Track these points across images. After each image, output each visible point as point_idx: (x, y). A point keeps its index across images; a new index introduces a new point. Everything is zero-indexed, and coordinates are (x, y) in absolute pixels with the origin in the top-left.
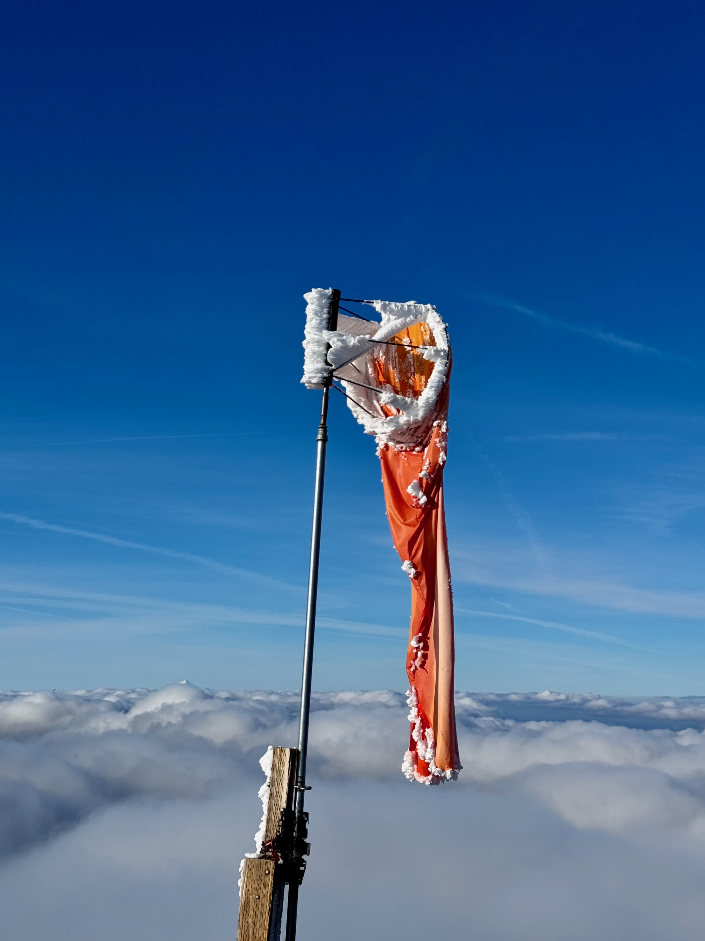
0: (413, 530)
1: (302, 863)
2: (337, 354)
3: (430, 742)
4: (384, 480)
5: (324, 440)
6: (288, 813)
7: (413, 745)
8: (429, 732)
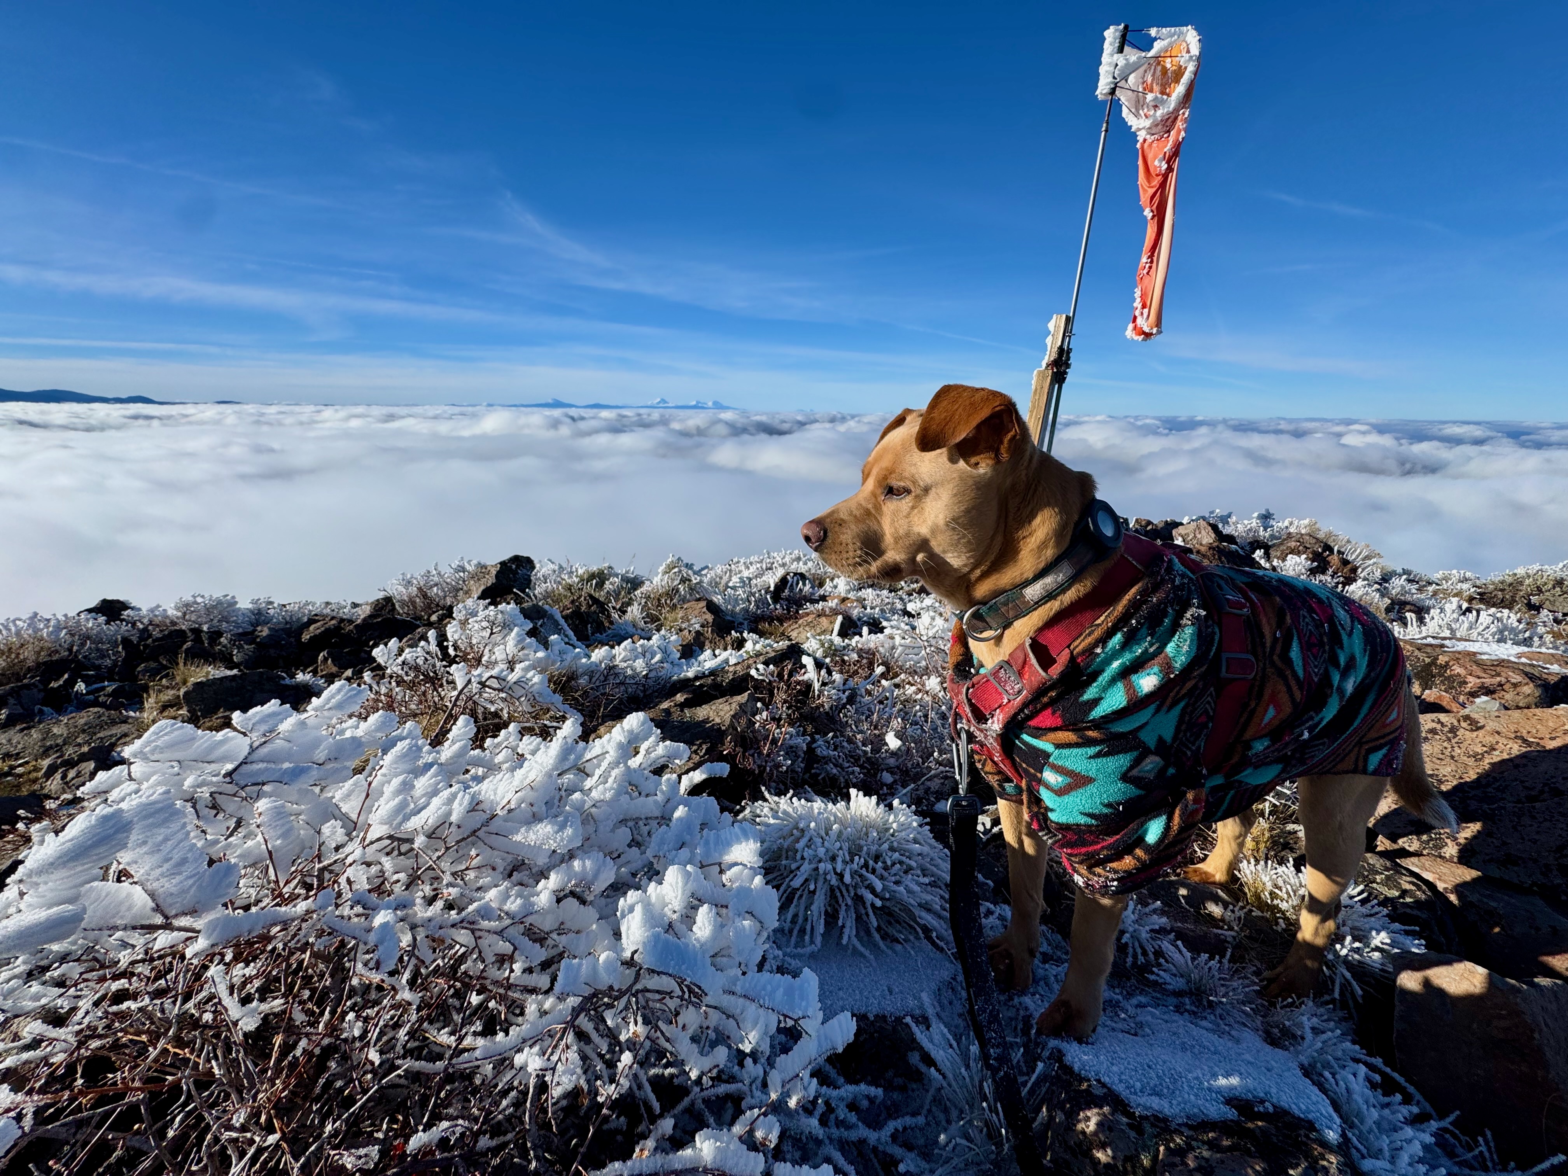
0: (1154, 190)
1: (1066, 373)
2: (1122, 71)
3: (1145, 315)
4: (1140, 162)
5: (1106, 131)
6: (1061, 349)
7: (1135, 318)
8: (1146, 311)
